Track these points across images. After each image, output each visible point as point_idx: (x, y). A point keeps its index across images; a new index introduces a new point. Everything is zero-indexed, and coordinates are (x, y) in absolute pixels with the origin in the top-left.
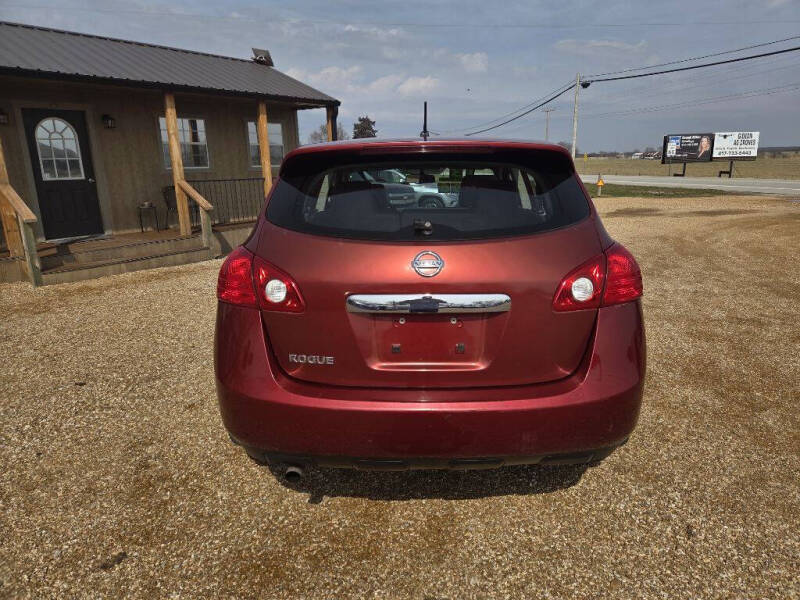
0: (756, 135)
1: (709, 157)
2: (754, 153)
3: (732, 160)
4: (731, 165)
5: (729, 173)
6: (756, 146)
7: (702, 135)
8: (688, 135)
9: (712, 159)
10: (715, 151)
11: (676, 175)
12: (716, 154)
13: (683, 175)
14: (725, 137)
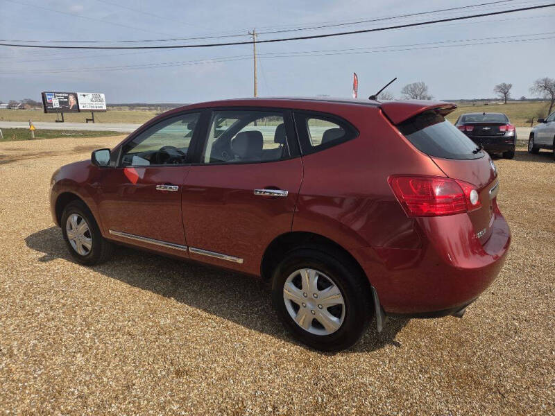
0: (103, 96)
1: (77, 109)
2: (105, 108)
3: (92, 111)
4: (92, 115)
5: (93, 120)
6: (104, 103)
7: (69, 94)
8: (59, 93)
9: (79, 111)
10: (80, 105)
11: (57, 121)
12: (81, 108)
13: (63, 121)
14: (84, 96)
